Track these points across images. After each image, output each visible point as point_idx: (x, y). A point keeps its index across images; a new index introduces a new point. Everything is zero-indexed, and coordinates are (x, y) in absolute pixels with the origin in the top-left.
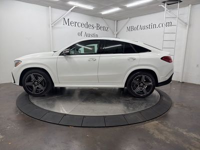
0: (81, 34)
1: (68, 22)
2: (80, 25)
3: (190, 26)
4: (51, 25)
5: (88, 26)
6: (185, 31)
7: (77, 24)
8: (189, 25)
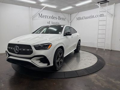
0: (49, 23)
1: (41, 16)
2: (48, 17)
4: (31, 18)
5: (53, 18)
7: (46, 17)
8: (114, 15)
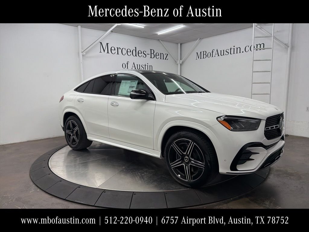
0: (126, 66)
3: (292, 48)
4: (81, 54)
6: (286, 57)
7: (120, 51)
